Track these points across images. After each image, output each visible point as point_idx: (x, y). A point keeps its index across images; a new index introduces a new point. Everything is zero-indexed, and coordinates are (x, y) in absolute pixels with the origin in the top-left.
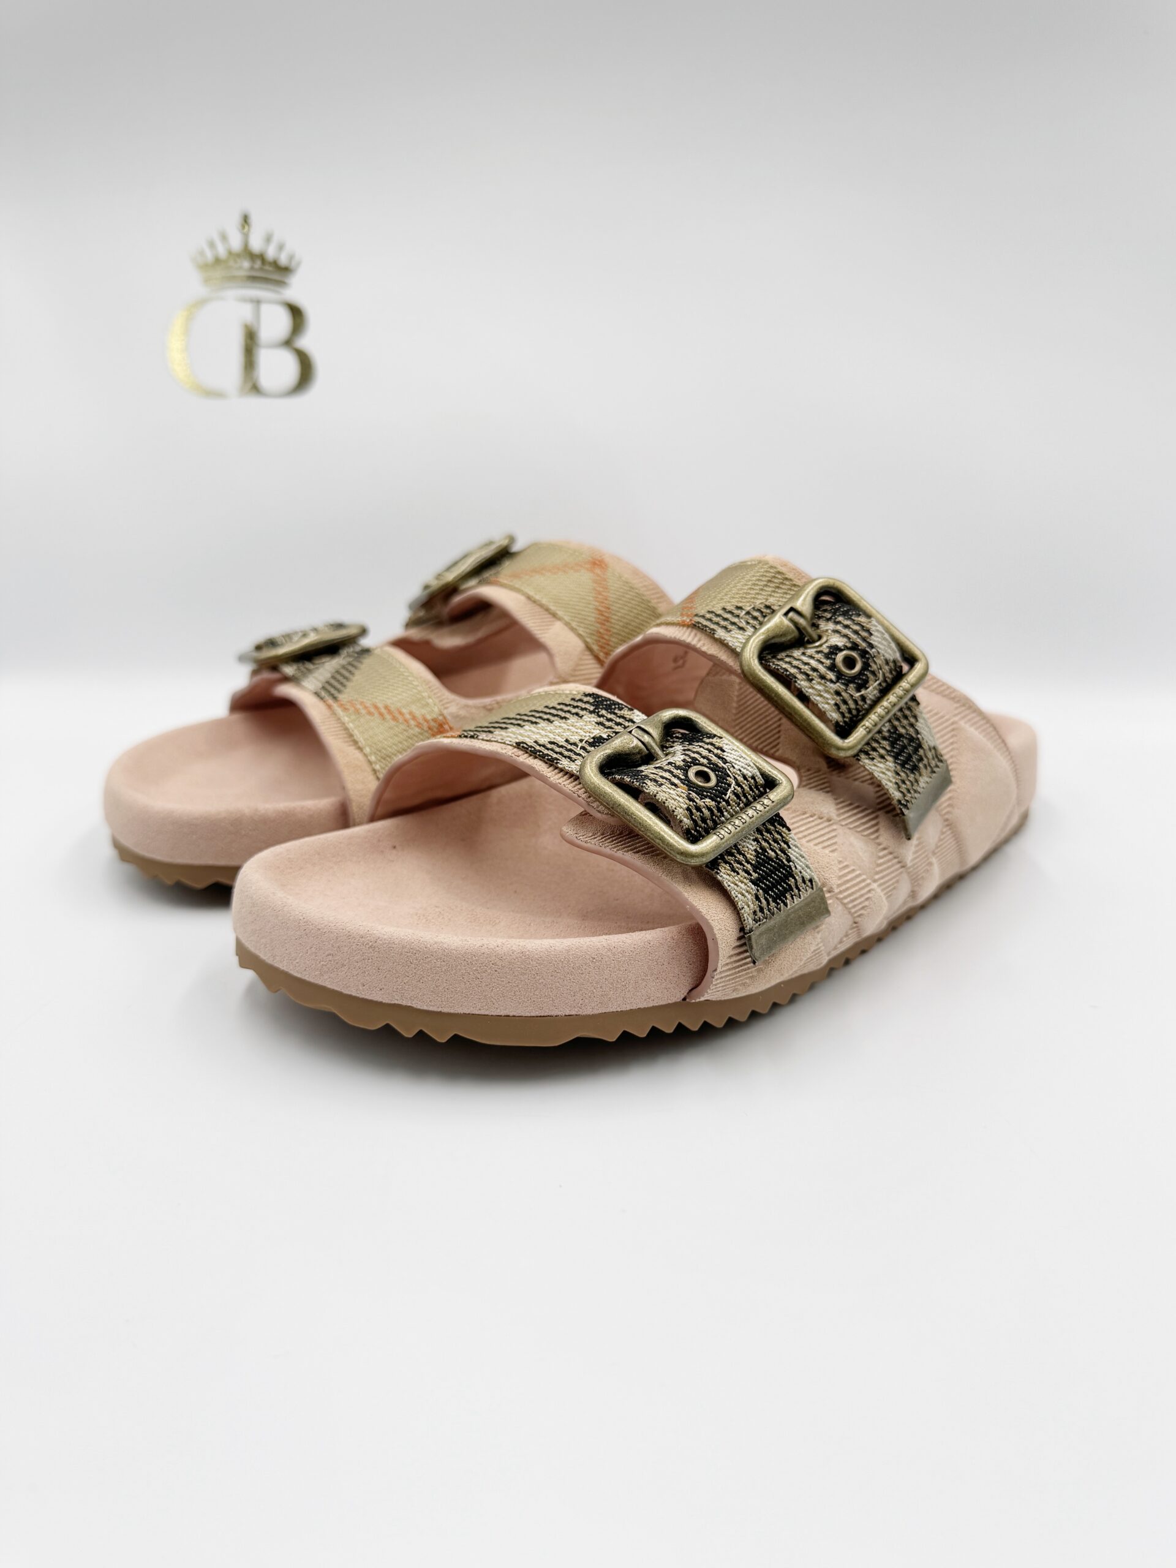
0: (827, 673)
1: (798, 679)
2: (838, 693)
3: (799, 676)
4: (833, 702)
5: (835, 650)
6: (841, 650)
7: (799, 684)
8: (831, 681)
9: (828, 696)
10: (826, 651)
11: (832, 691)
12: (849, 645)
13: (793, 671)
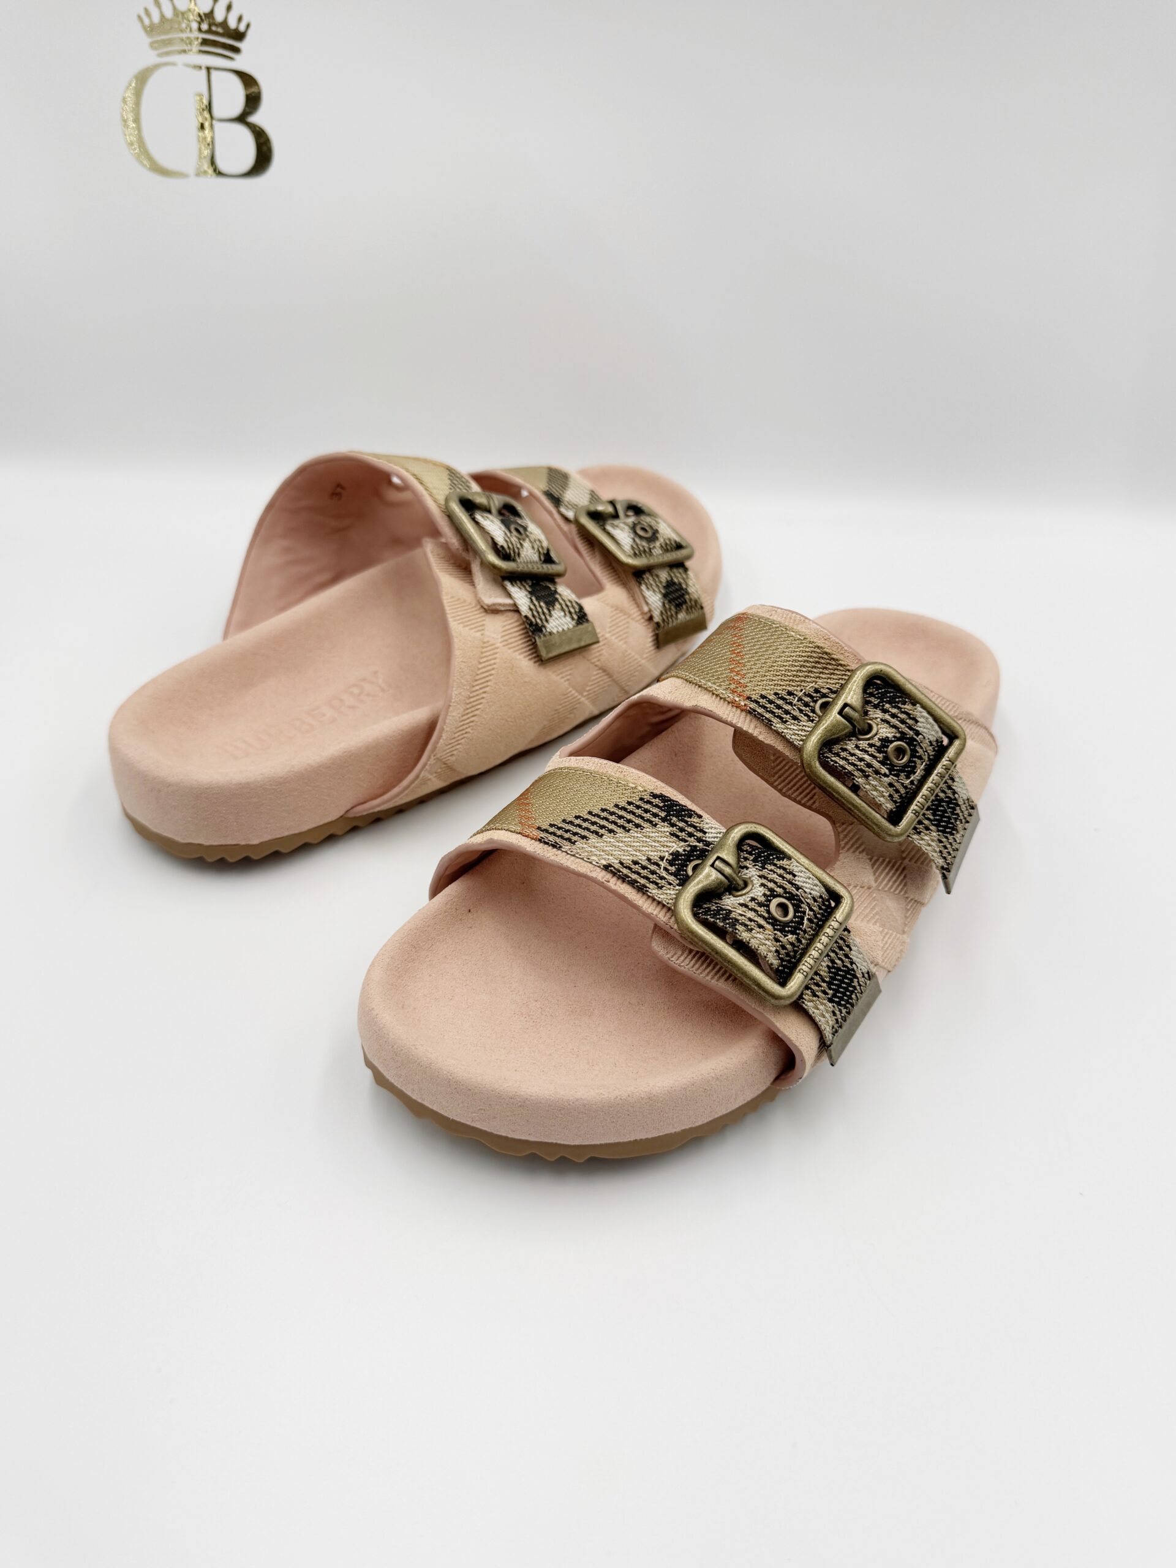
0: (881, 768)
1: (856, 777)
2: (891, 785)
3: (856, 773)
4: (887, 794)
5: (886, 741)
6: (892, 742)
7: (857, 781)
8: (885, 775)
9: (882, 789)
10: (878, 744)
11: (886, 784)
12: (898, 735)
13: (850, 768)
